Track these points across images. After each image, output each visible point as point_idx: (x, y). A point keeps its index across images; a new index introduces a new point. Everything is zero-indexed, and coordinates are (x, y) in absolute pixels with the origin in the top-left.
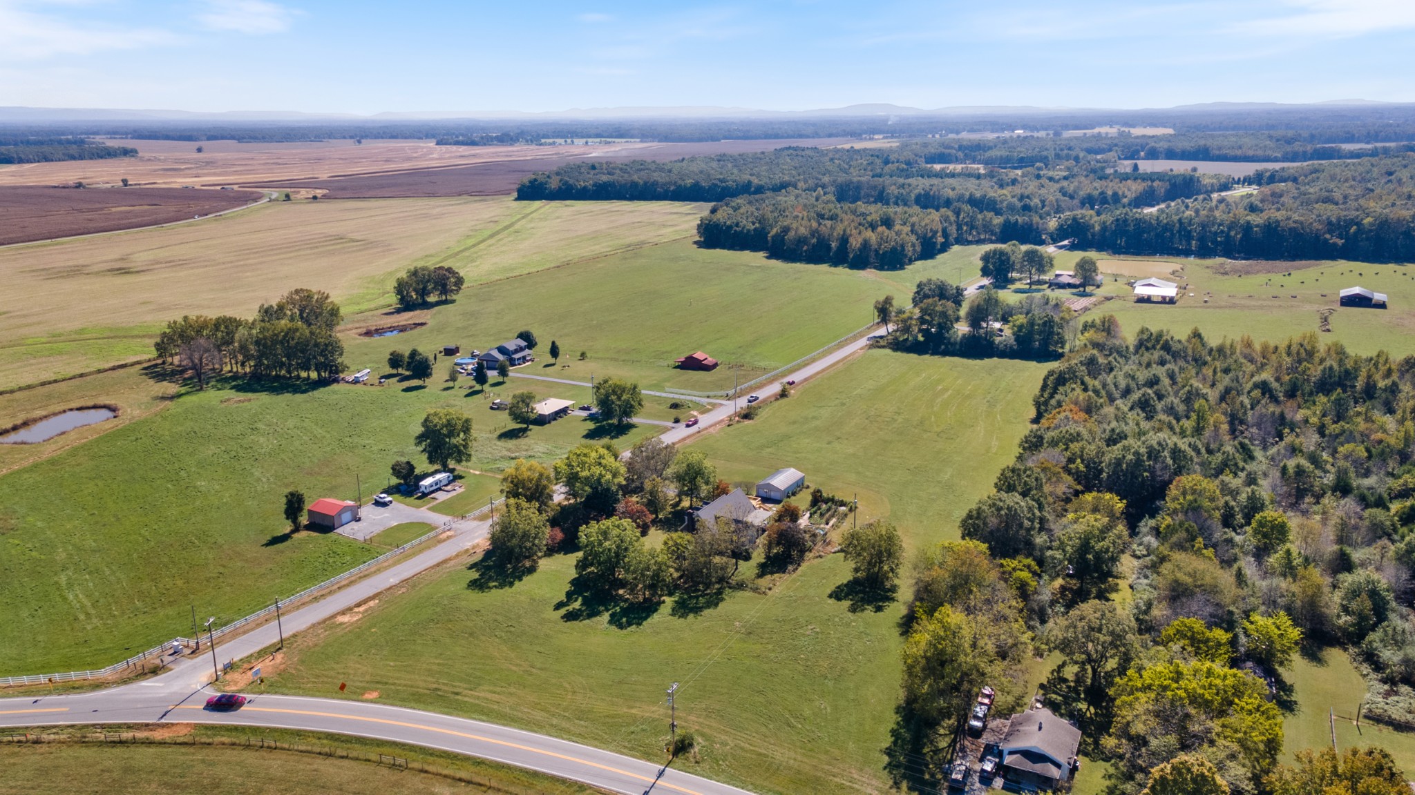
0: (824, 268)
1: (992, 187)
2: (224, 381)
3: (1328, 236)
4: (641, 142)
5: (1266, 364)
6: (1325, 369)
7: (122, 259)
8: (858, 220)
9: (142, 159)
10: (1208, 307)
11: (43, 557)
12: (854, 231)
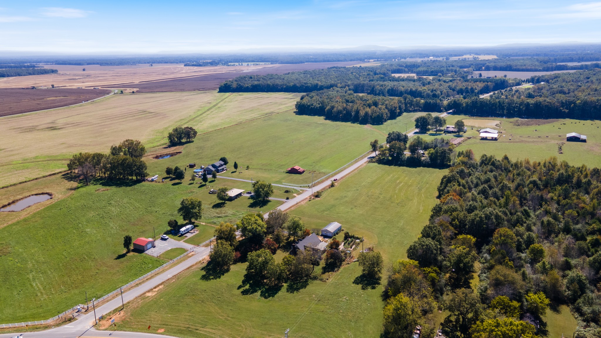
0: (349, 124)
1: (420, 86)
2: (97, 181)
3: (561, 108)
4: (271, 64)
5: (535, 171)
6: (560, 174)
7: (52, 123)
8: (363, 103)
9: (60, 74)
10: (511, 142)
11: (22, 266)
12: (361, 108)
